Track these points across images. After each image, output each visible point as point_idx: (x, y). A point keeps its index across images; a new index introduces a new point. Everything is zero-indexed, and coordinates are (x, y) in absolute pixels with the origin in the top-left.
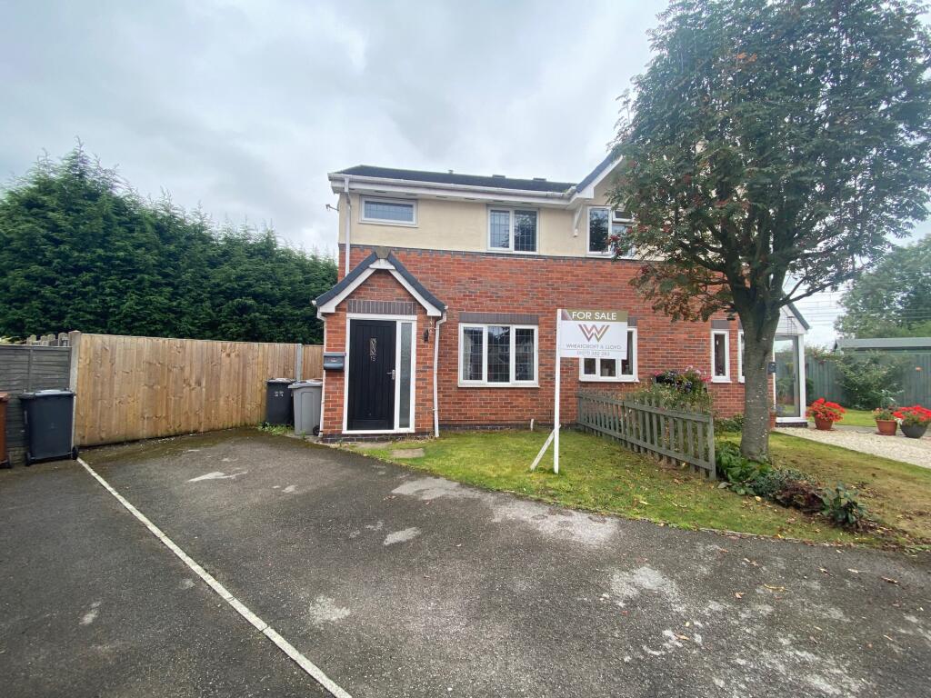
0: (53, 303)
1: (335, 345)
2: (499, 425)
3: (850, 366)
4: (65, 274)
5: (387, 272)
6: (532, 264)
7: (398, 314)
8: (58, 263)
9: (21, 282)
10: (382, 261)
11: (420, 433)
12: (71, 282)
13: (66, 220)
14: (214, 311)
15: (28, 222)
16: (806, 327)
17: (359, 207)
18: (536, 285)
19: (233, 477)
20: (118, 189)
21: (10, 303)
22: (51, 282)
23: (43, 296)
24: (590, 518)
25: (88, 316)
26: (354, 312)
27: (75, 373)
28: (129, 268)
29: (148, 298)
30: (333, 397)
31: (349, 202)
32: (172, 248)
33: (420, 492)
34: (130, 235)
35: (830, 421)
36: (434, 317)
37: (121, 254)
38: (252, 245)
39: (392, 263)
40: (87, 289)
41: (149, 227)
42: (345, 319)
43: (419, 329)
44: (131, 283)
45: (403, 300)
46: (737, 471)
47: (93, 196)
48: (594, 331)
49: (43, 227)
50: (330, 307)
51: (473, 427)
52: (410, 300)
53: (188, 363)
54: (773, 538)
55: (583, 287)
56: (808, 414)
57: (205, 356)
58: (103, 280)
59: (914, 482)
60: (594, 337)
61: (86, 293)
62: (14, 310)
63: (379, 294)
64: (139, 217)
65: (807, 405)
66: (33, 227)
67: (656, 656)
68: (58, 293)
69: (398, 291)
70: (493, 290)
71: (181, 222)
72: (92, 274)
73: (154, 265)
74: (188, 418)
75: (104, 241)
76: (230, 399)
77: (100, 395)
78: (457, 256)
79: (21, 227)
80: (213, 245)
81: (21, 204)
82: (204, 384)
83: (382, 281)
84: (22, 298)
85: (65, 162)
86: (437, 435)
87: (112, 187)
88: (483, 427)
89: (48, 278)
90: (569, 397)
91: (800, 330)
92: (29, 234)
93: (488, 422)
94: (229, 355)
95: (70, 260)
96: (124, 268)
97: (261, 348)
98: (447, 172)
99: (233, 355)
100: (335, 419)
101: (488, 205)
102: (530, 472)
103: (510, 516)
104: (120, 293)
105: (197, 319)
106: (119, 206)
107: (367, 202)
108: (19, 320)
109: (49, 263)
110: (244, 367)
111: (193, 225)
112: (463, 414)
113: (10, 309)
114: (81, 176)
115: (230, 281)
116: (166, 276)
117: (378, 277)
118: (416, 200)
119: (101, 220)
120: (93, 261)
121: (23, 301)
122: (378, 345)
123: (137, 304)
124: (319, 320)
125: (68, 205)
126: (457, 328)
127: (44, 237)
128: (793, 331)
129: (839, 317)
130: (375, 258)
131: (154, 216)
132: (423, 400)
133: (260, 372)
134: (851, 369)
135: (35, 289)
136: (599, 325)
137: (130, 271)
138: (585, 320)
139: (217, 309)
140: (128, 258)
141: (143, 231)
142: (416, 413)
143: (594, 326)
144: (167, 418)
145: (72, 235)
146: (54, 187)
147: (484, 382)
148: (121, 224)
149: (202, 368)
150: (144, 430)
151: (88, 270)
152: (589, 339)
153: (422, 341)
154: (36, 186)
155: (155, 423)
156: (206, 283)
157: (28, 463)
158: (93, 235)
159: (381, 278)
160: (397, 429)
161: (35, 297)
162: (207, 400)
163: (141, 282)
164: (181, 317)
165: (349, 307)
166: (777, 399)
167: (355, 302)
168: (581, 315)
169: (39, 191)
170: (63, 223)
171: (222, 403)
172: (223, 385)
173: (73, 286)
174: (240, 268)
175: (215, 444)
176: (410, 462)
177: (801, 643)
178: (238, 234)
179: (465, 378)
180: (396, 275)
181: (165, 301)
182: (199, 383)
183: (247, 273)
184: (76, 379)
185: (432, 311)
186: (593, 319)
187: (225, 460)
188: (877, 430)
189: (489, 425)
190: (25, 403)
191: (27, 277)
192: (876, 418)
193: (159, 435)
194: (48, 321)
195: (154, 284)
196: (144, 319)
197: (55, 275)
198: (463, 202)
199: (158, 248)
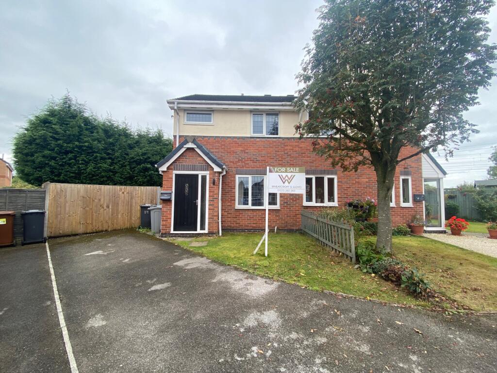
0: (56, 169)
1: (167, 187)
2: (258, 229)
3: (481, 197)
4: (61, 155)
5: (193, 149)
6: (276, 142)
7: (199, 170)
8: (57, 149)
9: (40, 159)
10: (190, 143)
11: (210, 233)
12: (64, 159)
13: (61, 128)
14: (131, 171)
15: (44, 130)
16: (444, 173)
17: (184, 117)
18: (278, 153)
19: (105, 253)
20: (86, 113)
21: (36, 169)
22: (54, 158)
23: (51, 165)
24: (266, 282)
25: (72, 175)
26: (177, 170)
27: (47, 202)
28: (90, 150)
29: (99, 165)
30: (166, 214)
31: (178, 114)
32: (111, 140)
33: (187, 265)
34: (91, 135)
35: (460, 230)
36: (218, 172)
37: (86, 144)
38: (151, 138)
39: (195, 144)
40: (71, 161)
41: (100, 131)
42: (172, 174)
43: (210, 178)
44: (91, 158)
45: (201, 163)
46: (365, 259)
47: (74, 116)
48: (287, 178)
49: (50, 132)
50: (164, 168)
51: (243, 230)
52: (205, 163)
53: (102, 197)
54: (364, 299)
55: (305, 153)
56: (446, 226)
57: (111, 194)
58: (78, 157)
59: (486, 269)
60: (286, 181)
61: (71, 164)
62: (37, 172)
63: (189, 161)
64: (96, 126)
65: (446, 220)
66: (45, 133)
67: (237, 361)
68: (58, 164)
69: (199, 159)
70: (254, 157)
71: (117, 127)
72: (73, 154)
73: (102, 149)
74: (102, 224)
75: (79, 138)
76: (124, 215)
77: (59, 212)
78: (234, 139)
79: (40, 133)
80: (131, 138)
81: (40, 122)
82: (110, 207)
83: (191, 154)
84: (41, 166)
85: (61, 101)
86: (220, 234)
87: (83, 112)
88: (249, 230)
89: (54, 157)
90: (297, 214)
91: (441, 175)
92: (44, 136)
93: (252, 228)
94: (123, 193)
95: (63, 148)
96: (88, 151)
97: (140, 189)
98: (241, 95)
99: (125, 193)
100: (167, 225)
101: (251, 111)
102: (252, 255)
103: (223, 279)
104: (86, 163)
105: (123, 175)
106: (87, 121)
107: (188, 113)
108: (40, 177)
109: (53, 150)
110: (132, 198)
111: (122, 128)
112: (238, 223)
113: (36, 172)
114: (69, 107)
115: (139, 156)
116: (108, 154)
117: (189, 152)
118: (213, 111)
119: (77, 128)
120: (73, 148)
121: (41, 168)
122: (189, 187)
123: (94, 168)
124: (161, 175)
125: (62, 122)
126: (235, 177)
127: (51, 137)
128: (436, 176)
129: (490, 167)
130: (186, 142)
131: (104, 125)
132: (212, 216)
133: (139, 201)
134: (483, 198)
135: (47, 162)
136: (289, 175)
137: (91, 152)
138: (282, 172)
139: (133, 170)
140: (90, 146)
141: (98, 132)
142: (209, 223)
143: (287, 176)
144: (92, 224)
145: (64, 136)
146: (56, 113)
147: (250, 206)
148: (87, 129)
149: (110, 200)
150: (81, 229)
151: (71, 152)
152: (284, 183)
153: (212, 184)
154: (48, 113)
155: (86, 226)
156: (127, 157)
157: (23, 244)
158: (74, 135)
159: (191, 152)
160: (199, 231)
161: (47, 166)
162: (112, 215)
163: (96, 157)
164: (115, 174)
165: (174, 168)
166: (426, 216)
167: (177, 165)
168: (280, 170)
169: (49, 115)
170: (59, 130)
171: (120, 216)
172: (120, 208)
173: (64, 160)
174: (144, 149)
175: (111, 236)
176: (194, 249)
177: (327, 363)
178: (144, 132)
179: (239, 204)
180: (198, 150)
181: (107, 166)
182: (108, 207)
183: (148, 151)
184: (48, 205)
185: (217, 169)
186: (286, 172)
187: (109, 245)
188: (489, 235)
189: (252, 229)
190: (24, 215)
191: (44, 156)
192: (488, 228)
193: (88, 232)
194: (53, 177)
195: (102, 158)
196: (98, 175)
197: (56, 155)
198: (237, 111)
199: (104, 140)
